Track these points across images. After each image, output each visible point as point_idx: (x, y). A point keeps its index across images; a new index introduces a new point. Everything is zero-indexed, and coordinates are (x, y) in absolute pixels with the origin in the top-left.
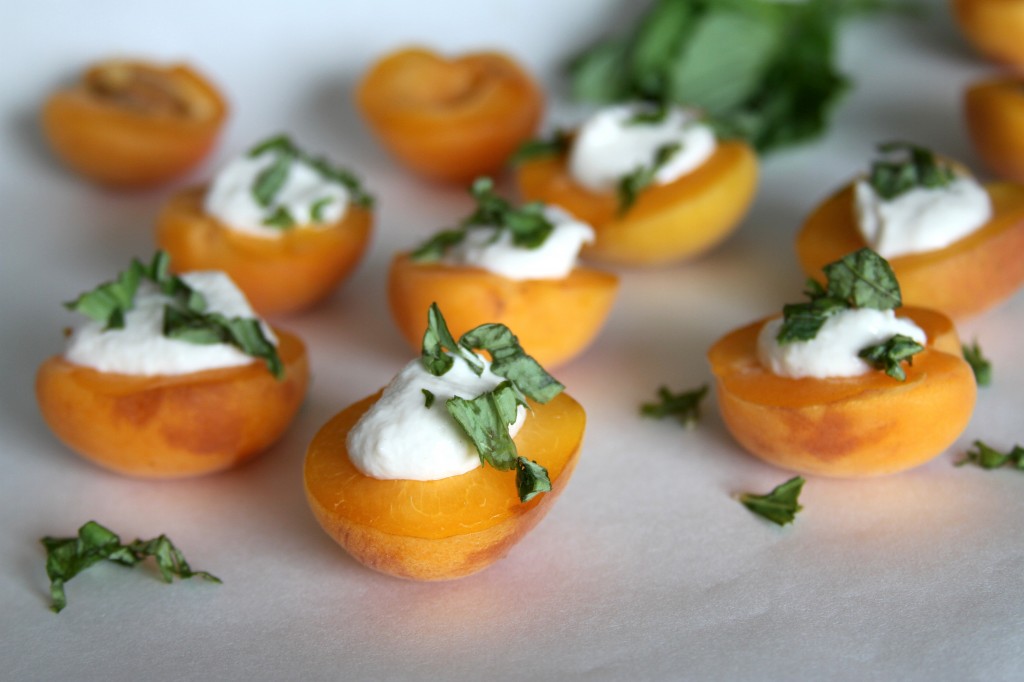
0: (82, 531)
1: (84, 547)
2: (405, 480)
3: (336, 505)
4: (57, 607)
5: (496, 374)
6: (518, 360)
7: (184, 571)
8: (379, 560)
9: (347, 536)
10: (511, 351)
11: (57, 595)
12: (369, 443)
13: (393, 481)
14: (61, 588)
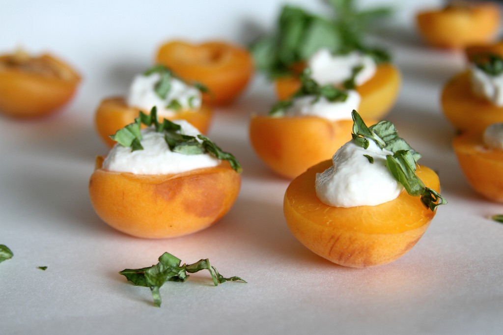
0: (160, 259)
1: (164, 268)
2: (363, 206)
3: (328, 223)
4: (157, 304)
5: (387, 150)
6: (397, 141)
7: (221, 280)
8: (357, 252)
9: (338, 239)
10: (393, 137)
11: (156, 297)
12: (342, 186)
13: (356, 207)
14: (158, 292)
